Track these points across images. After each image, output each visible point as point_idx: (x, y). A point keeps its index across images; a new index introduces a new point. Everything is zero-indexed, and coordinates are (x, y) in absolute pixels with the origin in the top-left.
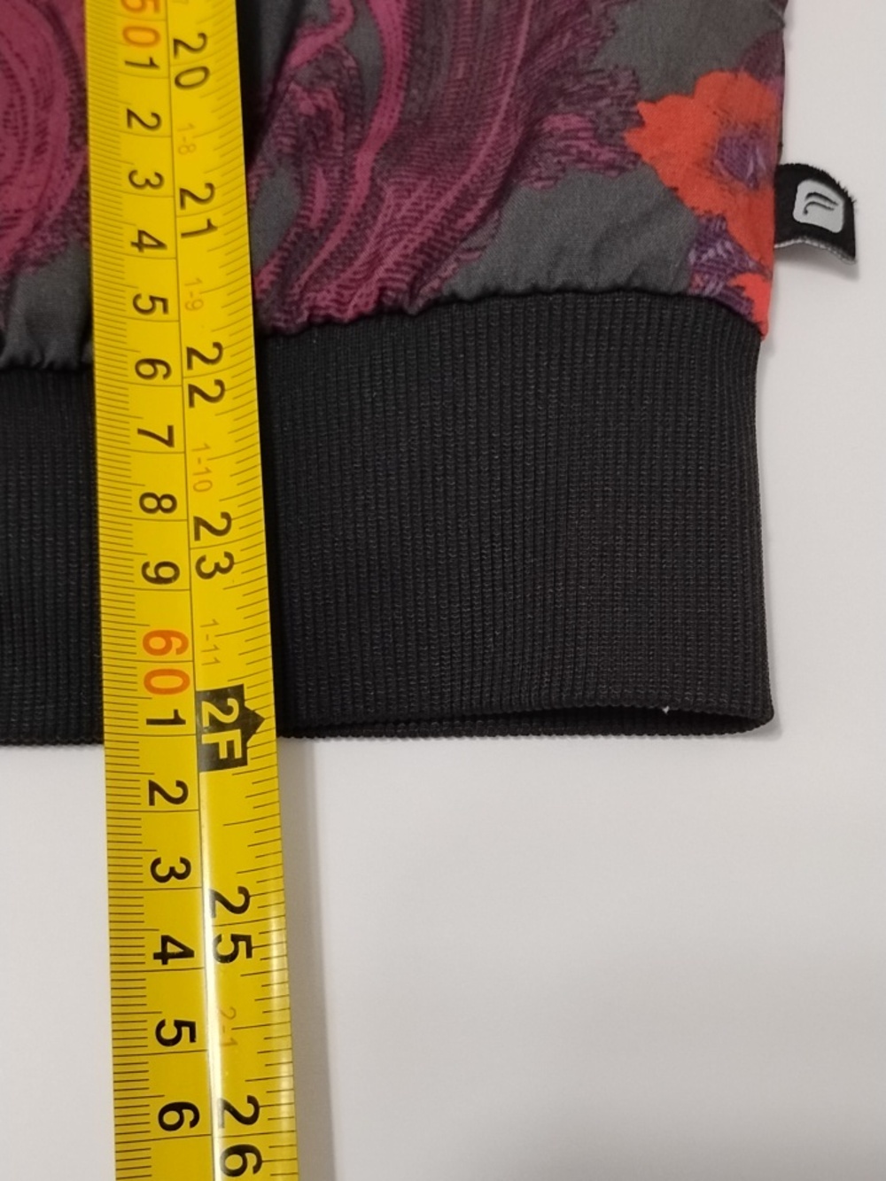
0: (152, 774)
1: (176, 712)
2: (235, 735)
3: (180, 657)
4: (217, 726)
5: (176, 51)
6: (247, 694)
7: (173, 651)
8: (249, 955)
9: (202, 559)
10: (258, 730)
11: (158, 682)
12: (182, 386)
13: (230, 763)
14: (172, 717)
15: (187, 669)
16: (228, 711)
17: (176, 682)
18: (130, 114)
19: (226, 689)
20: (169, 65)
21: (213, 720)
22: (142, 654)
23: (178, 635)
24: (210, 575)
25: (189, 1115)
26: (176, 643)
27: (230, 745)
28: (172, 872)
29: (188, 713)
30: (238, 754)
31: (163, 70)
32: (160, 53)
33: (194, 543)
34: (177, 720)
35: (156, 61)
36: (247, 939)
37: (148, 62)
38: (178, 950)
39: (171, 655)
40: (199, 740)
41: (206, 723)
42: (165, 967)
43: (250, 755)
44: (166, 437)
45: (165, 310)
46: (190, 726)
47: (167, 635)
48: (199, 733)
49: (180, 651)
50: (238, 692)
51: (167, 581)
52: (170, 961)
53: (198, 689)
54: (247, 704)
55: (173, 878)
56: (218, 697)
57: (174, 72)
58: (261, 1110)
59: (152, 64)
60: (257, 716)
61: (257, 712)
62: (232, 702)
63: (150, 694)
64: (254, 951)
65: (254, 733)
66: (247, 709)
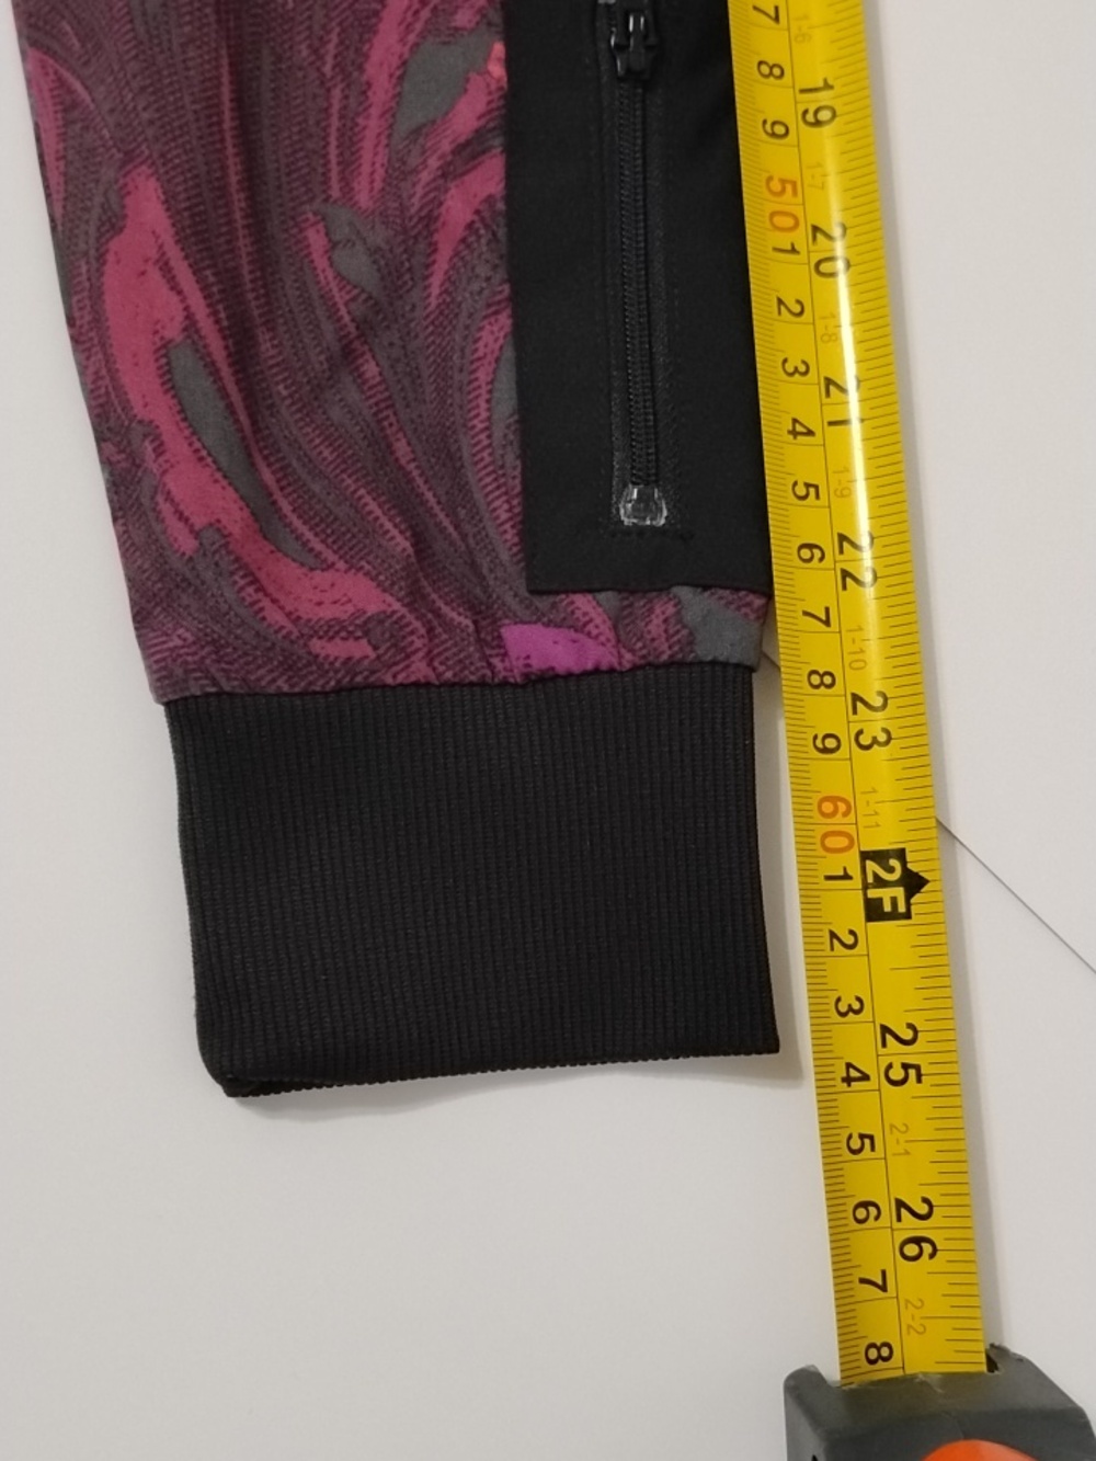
0: (830, 923)
1: (845, 869)
2: (899, 892)
3: (846, 820)
4: (880, 882)
5: (814, 238)
6: (909, 857)
7: (839, 815)
8: (919, 1080)
9: (860, 732)
10: (923, 890)
11: (831, 842)
12: (835, 569)
13: (894, 915)
14: (841, 873)
15: (851, 830)
16: (891, 870)
17: (843, 842)
18: (780, 302)
19: (888, 851)
20: (809, 252)
21: (876, 876)
22: (818, 818)
23: (843, 800)
24: (867, 748)
25: (873, 1211)
26: (842, 807)
27: (894, 901)
28: (850, 1009)
29: (855, 871)
30: (902, 908)
31: (803, 257)
32: (801, 237)
33: (852, 717)
34: (846, 877)
35: (796, 247)
36: (918, 1068)
37: (789, 248)
38: (857, 1075)
39: (839, 818)
40: (865, 894)
41: (870, 879)
42: (849, 1089)
43: (914, 909)
44: (824, 618)
45: (817, 496)
46: (857, 882)
47: (834, 800)
48: (866, 887)
49: (846, 814)
50: (901, 854)
51: (831, 751)
52: (853, 1084)
53: (862, 849)
54: (909, 866)
55: (851, 1014)
56: (880, 857)
57: (815, 258)
58: (935, 1209)
59: (793, 250)
60: (921, 878)
61: (921, 874)
62: (894, 863)
63: (824, 853)
64: (923, 1078)
65: (918, 891)
66: (911, 871)
